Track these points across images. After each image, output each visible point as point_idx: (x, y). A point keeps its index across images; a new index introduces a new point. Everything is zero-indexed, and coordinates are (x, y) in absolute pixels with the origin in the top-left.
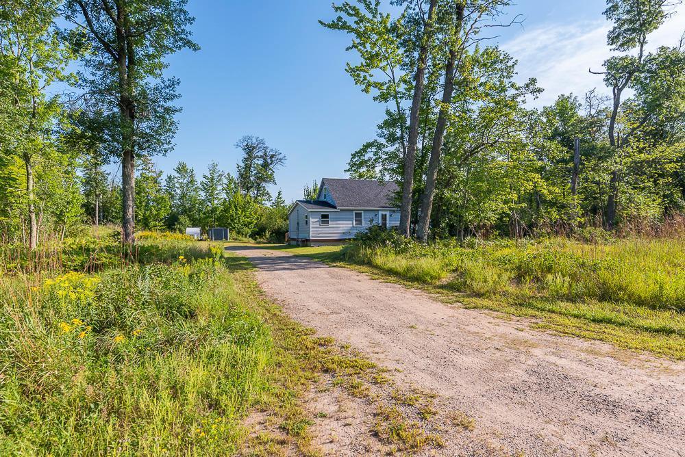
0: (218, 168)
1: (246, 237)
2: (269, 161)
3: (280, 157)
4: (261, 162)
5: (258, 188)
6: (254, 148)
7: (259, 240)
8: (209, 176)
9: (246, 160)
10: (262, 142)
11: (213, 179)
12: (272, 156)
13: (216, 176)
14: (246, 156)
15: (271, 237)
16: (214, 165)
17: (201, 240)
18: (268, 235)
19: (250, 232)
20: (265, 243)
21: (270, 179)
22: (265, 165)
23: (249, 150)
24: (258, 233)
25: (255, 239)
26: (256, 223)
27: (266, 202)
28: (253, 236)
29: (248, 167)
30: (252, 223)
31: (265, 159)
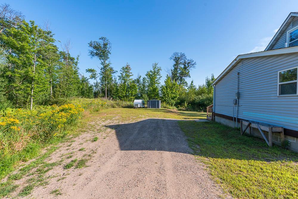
0: (158, 66)
1: (172, 106)
2: (187, 66)
3: (193, 63)
4: (183, 66)
5: (181, 79)
6: (179, 58)
7: (180, 108)
8: (153, 71)
9: (175, 65)
10: (183, 55)
11: (155, 72)
12: (189, 63)
13: (156, 70)
14: (175, 63)
15: (188, 106)
16: (156, 65)
17: (143, 107)
18: (186, 105)
19: (174, 102)
20: (184, 110)
21: (187, 75)
22: (185, 68)
23: (177, 60)
24: (180, 103)
25: (178, 107)
26: (179, 98)
27: (185, 87)
28: (177, 105)
29: (176, 69)
30: (176, 97)
31: (185, 65)
